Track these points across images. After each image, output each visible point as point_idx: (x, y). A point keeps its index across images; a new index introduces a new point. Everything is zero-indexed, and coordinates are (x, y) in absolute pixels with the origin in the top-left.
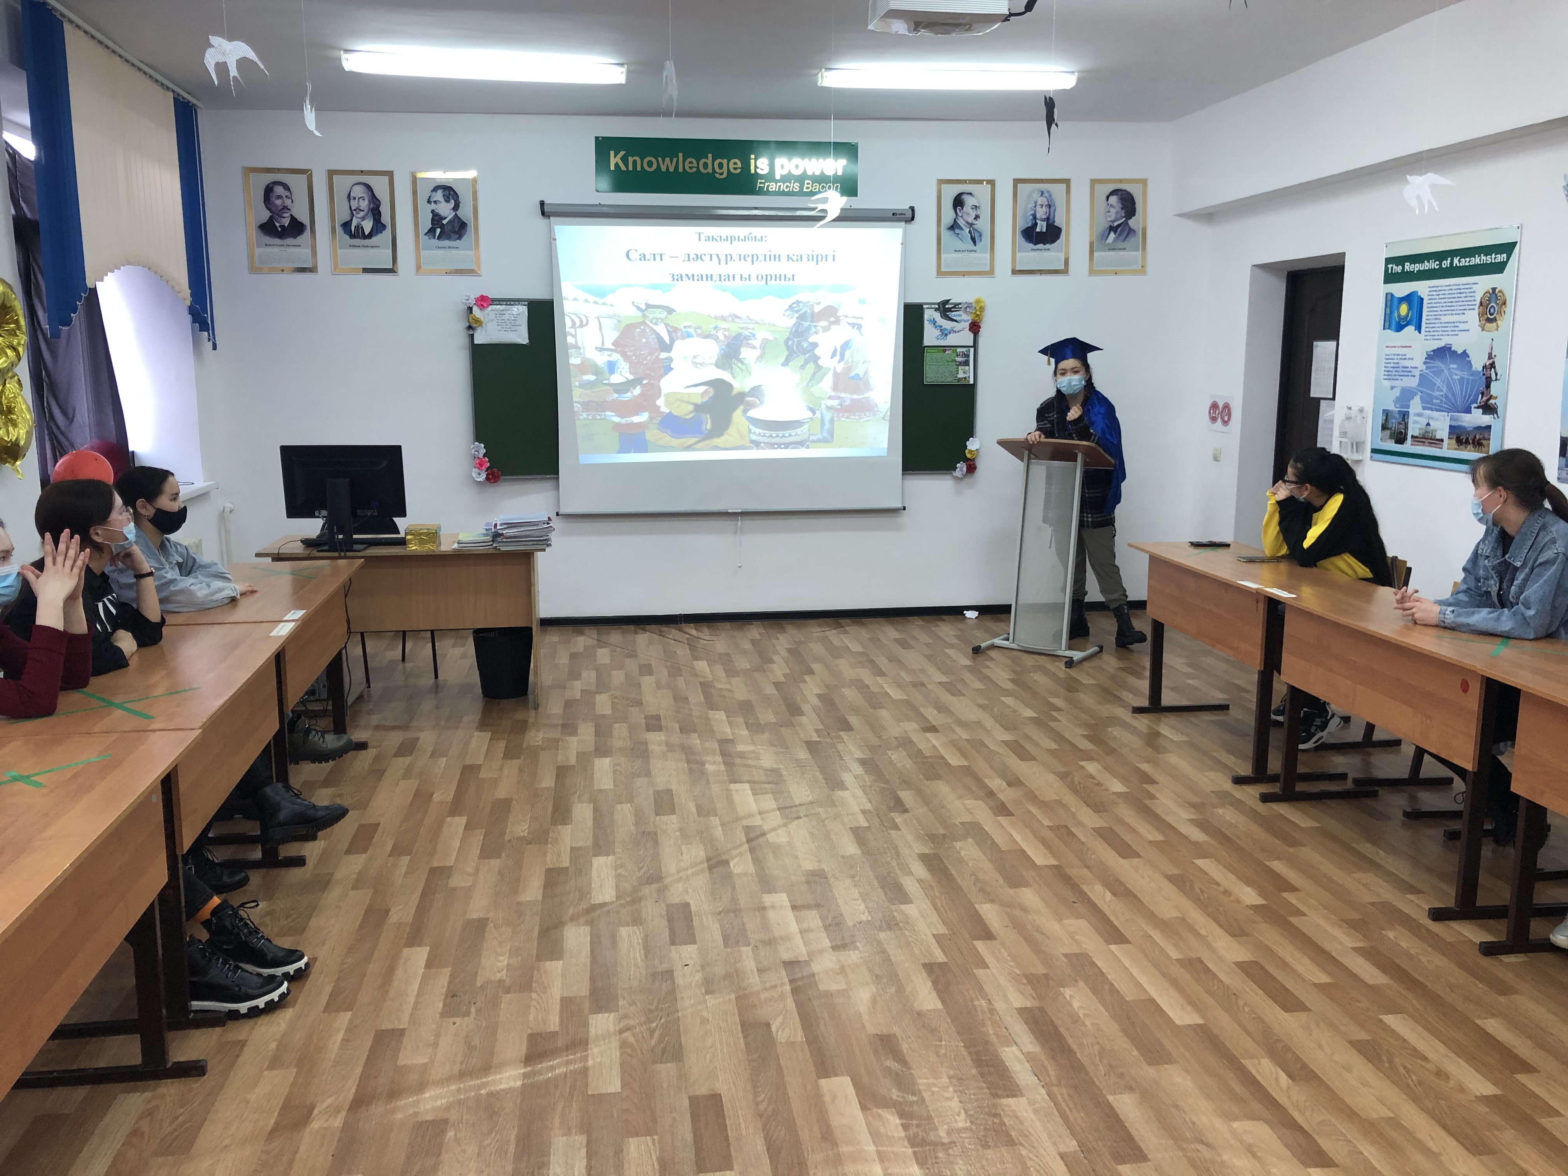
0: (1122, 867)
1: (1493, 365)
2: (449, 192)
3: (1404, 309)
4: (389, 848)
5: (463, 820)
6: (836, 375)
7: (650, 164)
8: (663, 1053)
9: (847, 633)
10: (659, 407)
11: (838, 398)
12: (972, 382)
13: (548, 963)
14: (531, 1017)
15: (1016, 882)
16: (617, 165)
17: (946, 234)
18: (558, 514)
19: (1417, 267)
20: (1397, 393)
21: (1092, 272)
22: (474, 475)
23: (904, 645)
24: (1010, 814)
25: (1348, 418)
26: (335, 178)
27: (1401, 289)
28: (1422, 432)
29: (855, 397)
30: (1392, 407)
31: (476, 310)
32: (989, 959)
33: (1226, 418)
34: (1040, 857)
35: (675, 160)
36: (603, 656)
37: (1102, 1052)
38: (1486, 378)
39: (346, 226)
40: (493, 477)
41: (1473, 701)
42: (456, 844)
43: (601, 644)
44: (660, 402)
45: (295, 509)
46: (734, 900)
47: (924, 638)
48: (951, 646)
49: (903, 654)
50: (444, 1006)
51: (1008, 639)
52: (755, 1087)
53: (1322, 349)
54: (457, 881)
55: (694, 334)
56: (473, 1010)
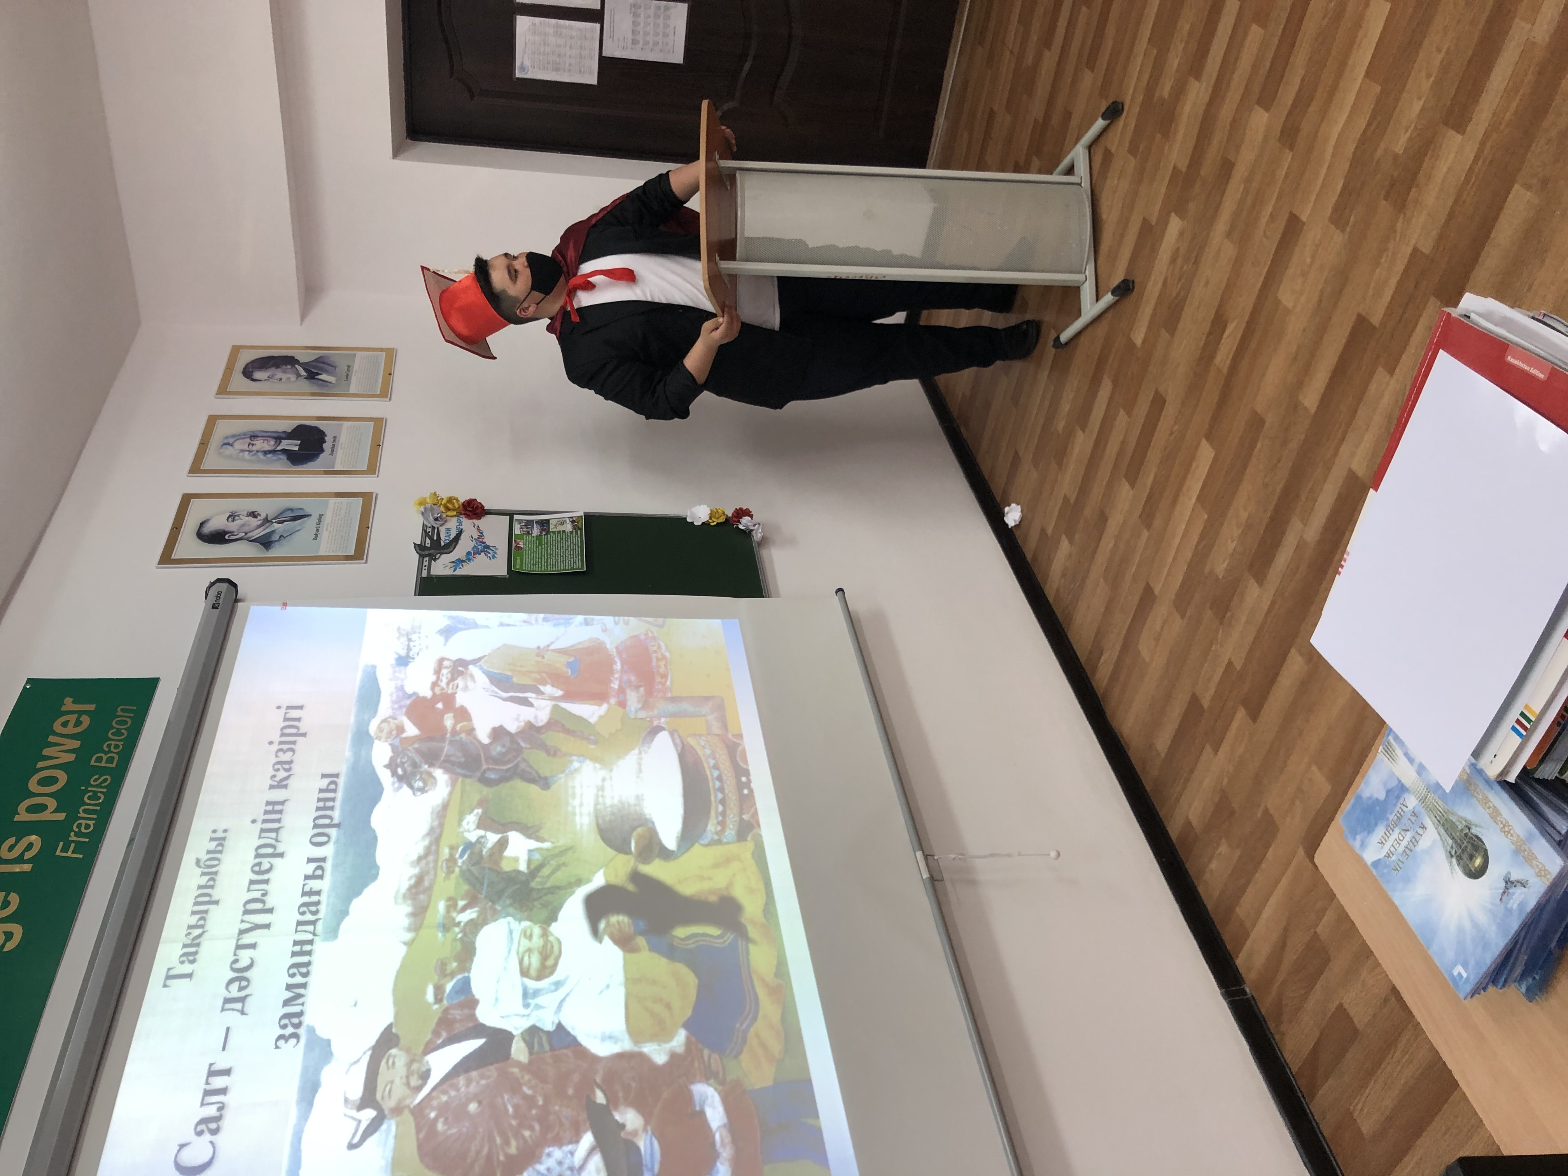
6: (570, 696)
10: (673, 1056)
11: (622, 690)
17: (279, 552)
21: (384, 396)
29: (618, 666)
44: (658, 1053)
55: (460, 976)
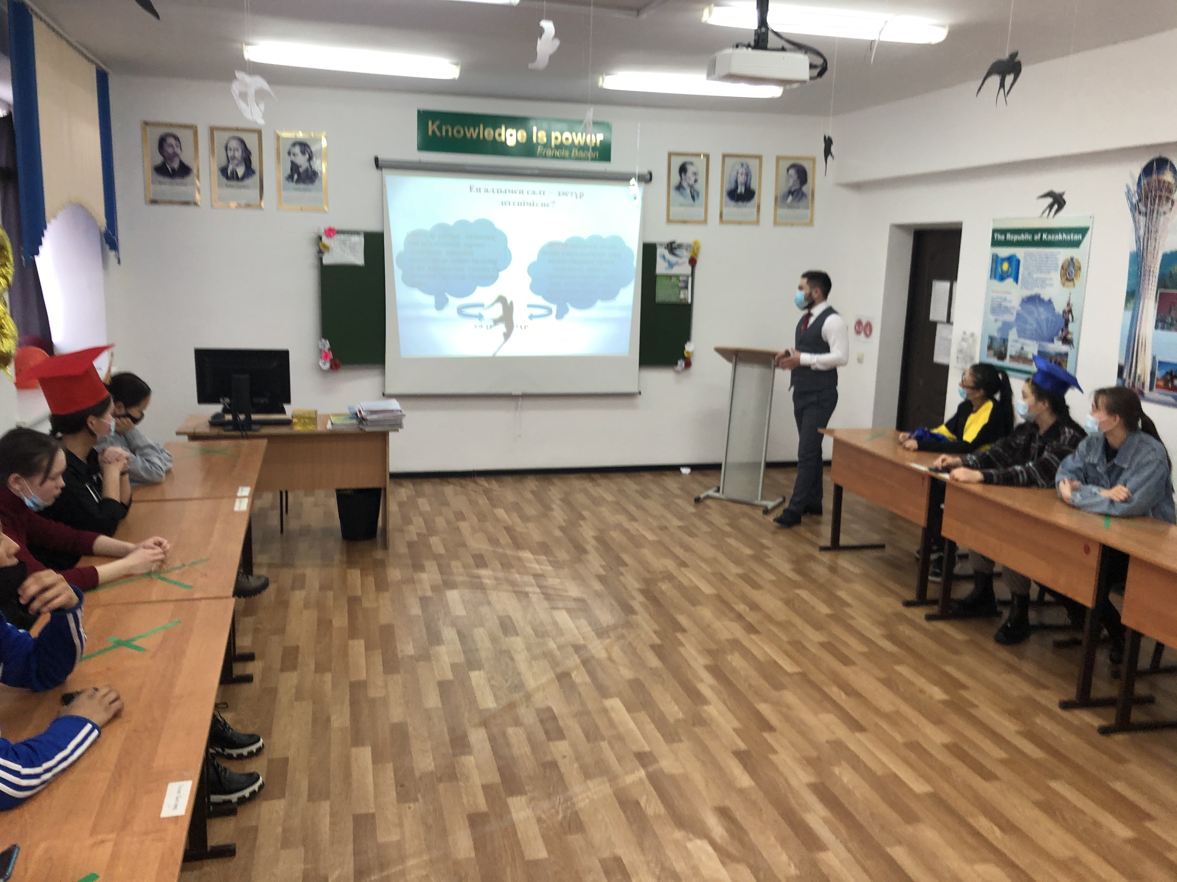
0: (847, 672)
1: (1070, 311)
2: (304, 146)
3: (1005, 266)
4: (313, 666)
5: (362, 642)
7: (458, 132)
8: (569, 825)
9: (599, 485)
12: (689, 301)
13: (463, 757)
14: (465, 801)
15: (778, 686)
16: (433, 132)
17: (673, 193)
18: (383, 394)
19: (1016, 238)
20: (999, 324)
21: (776, 223)
22: (321, 364)
23: (645, 496)
24: (757, 632)
25: (964, 340)
26: (216, 133)
27: (1004, 252)
28: (1018, 354)
30: (995, 334)
31: (325, 239)
32: (776, 746)
33: (868, 332)
34: (789, 667)
35: (477, 130)
36: (423, 504)
37: (872, 814)
38: (1066, 320)
39: (224, 171)
40: (335, 366)
41: (1093, 560)
42: (363, 661)
43: (419, 494)
45: (204, 397)
46: (583, 704)
47: (657, 490)
48: (678, 497)
49: (646, 503)
50: (397, 793)
51: (718, 491)
52: (643, 850)
53: (940, 288)
54: (373, 693)
56: (419, 796)
